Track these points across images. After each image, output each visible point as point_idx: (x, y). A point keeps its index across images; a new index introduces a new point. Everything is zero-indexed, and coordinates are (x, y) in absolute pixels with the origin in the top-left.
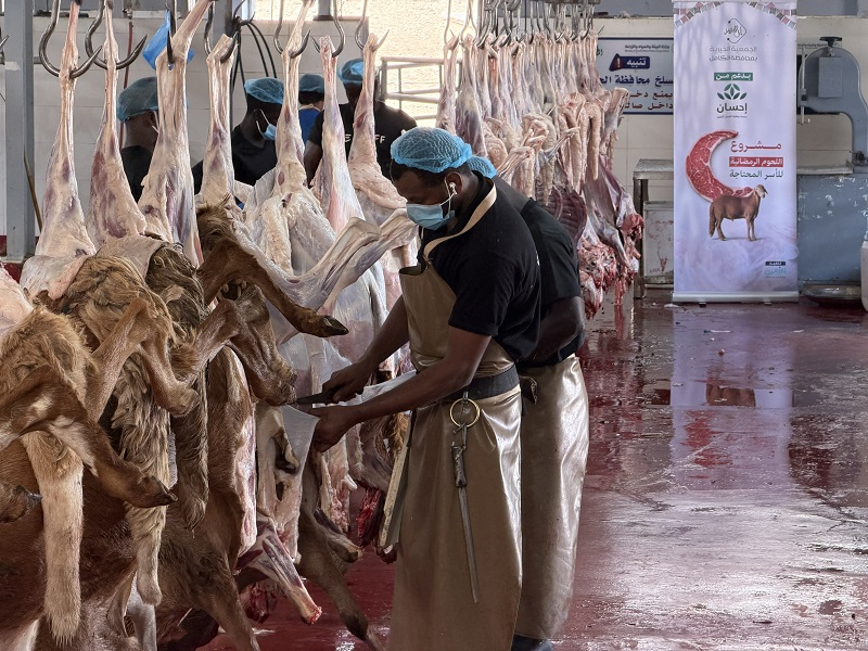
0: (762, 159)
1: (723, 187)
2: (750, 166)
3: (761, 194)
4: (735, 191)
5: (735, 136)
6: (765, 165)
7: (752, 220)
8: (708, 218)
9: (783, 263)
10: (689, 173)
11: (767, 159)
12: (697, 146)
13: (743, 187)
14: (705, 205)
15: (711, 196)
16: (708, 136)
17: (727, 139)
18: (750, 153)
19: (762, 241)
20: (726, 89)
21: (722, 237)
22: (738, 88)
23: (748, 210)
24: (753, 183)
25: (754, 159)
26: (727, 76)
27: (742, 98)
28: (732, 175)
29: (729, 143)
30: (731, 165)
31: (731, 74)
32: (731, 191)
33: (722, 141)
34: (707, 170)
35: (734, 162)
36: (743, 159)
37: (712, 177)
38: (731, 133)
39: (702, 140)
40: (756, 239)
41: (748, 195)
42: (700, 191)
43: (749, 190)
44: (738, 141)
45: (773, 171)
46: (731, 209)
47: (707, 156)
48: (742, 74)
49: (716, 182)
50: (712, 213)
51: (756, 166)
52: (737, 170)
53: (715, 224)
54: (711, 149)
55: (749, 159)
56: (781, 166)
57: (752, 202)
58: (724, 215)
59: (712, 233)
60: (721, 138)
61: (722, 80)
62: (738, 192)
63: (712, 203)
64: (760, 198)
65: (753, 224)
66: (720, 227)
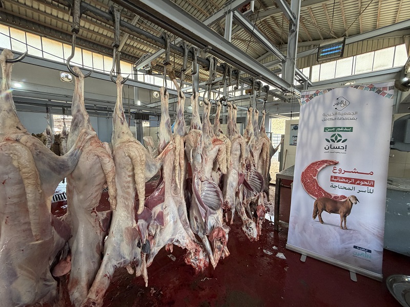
0: (356, 180)
1: (325, 192)
3: (353, 202)
4: (333, 196)
5: (336, 164)
6: (359, 184)
7: (344, 216)
8: (312, 208)
9: (369, 251)
10: (302, 181)
11: (361, 180)
12: (309, 167)
13: (339, 195)
14: (312, 201)
15: (316, 196)
16: (317, 162)
17: (330, 165)
18: (346, 175)
19: (352, 232)
20: (332, 136)
21: (322, 222)
22: (340, 136)
23: (343, 209)
24: (348, 194)
25: (350, 179)
26: (334, 129)
27: (343, 142)
28: (332, 186)
29: (332, 168)
30: (331, 181)
31: (336, 128)
34: (315, 181)
35: (334, 179)
36: (341, 178)
37: (318, 185)
38: (333, 162)
39: (313, 164)
40: (347, 229)
42: (309, 192)
43: (344, 197)
44: (338, 167)
45: (365, 188)
46: (329, 206)
47: (316, 173)
48: (344, 128)
49: (320, 189)
50: (316, 206)
51: (351, 183)
52: (336, 184)
53: (317, 213)
54: (319, 170)
55: (346, 178)
56: (373, 186)
58: (324, 209)
59: (315, 217)
60: (326, 164)
61: (329, 131)
62: (335, 197)
63: (316, 200)
64: (352, 204)
65: (345, 219)
66: (320, 215)
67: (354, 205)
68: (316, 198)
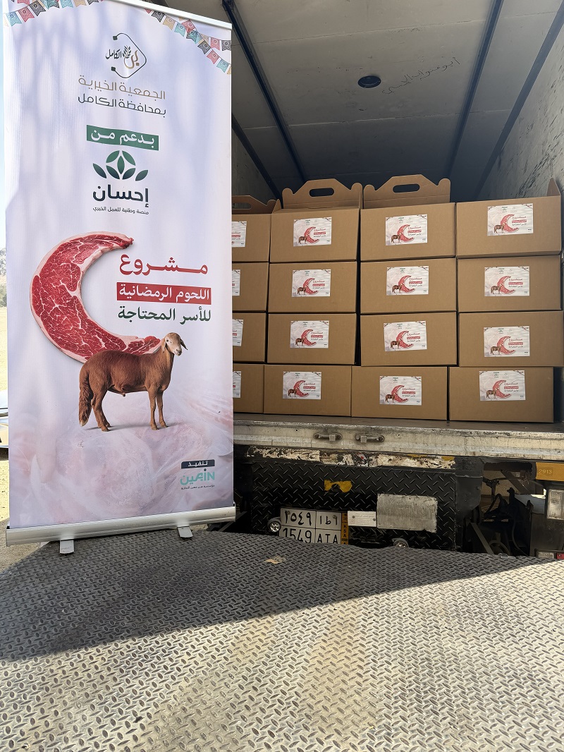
0: (176, 289)
1: (106, 336)
2: (156, 300)
3: (174, 349)
4: (127, 343)
5: (126, 245)
6: (182, 300)
7: (158, 394)
8: (74, 392)
9: (211, 463)
10: (37, 308)
11: (185, 289)
12: (54, 259)
13: (142, 336)
14: (70, 369)
15: (83, 351)
16: (75, 242)
17: (112, 249)
18: (155, 278)
21: (105, 424)
22: (131, 161)
23: (153, 375)
24: (160, 330)
25: (162, 288)
26: (112, 137)
27: (138, 179)
28: (122, 315)
29: (115, 259)
30: (120, 298)
31: (119, 133)
32: (120, 342)
33: (103, 252)
34: (75, 304)
35: (126, 291)
36: (142, 287)
37: (84, 317)
38: (118, 240)
39: (65, 247)
41: (152, 351)
42: (60, 342)
43: (152, 341)
44: (133, 254)
45: (193, 310)
46: (120, 375)
47: (75, 278)
48: (138, 135)
49: (92, 327)
50: (86, 382)
51: (166, 300)
52: (131, 306)
53: (90, 402)
54: (83, 267)
55: (154, 288)
56: (208, 302)
57: (159, 362)
58: (108, 386)
59: (84, 418)
60: (101, 248)
61: (102, 141)
62: (133, 345)
63: (85, 365)
64: (172, 355)
65: (160, 401)
66: (100, 408)
67: (176, 357)
68: (83, 359)
